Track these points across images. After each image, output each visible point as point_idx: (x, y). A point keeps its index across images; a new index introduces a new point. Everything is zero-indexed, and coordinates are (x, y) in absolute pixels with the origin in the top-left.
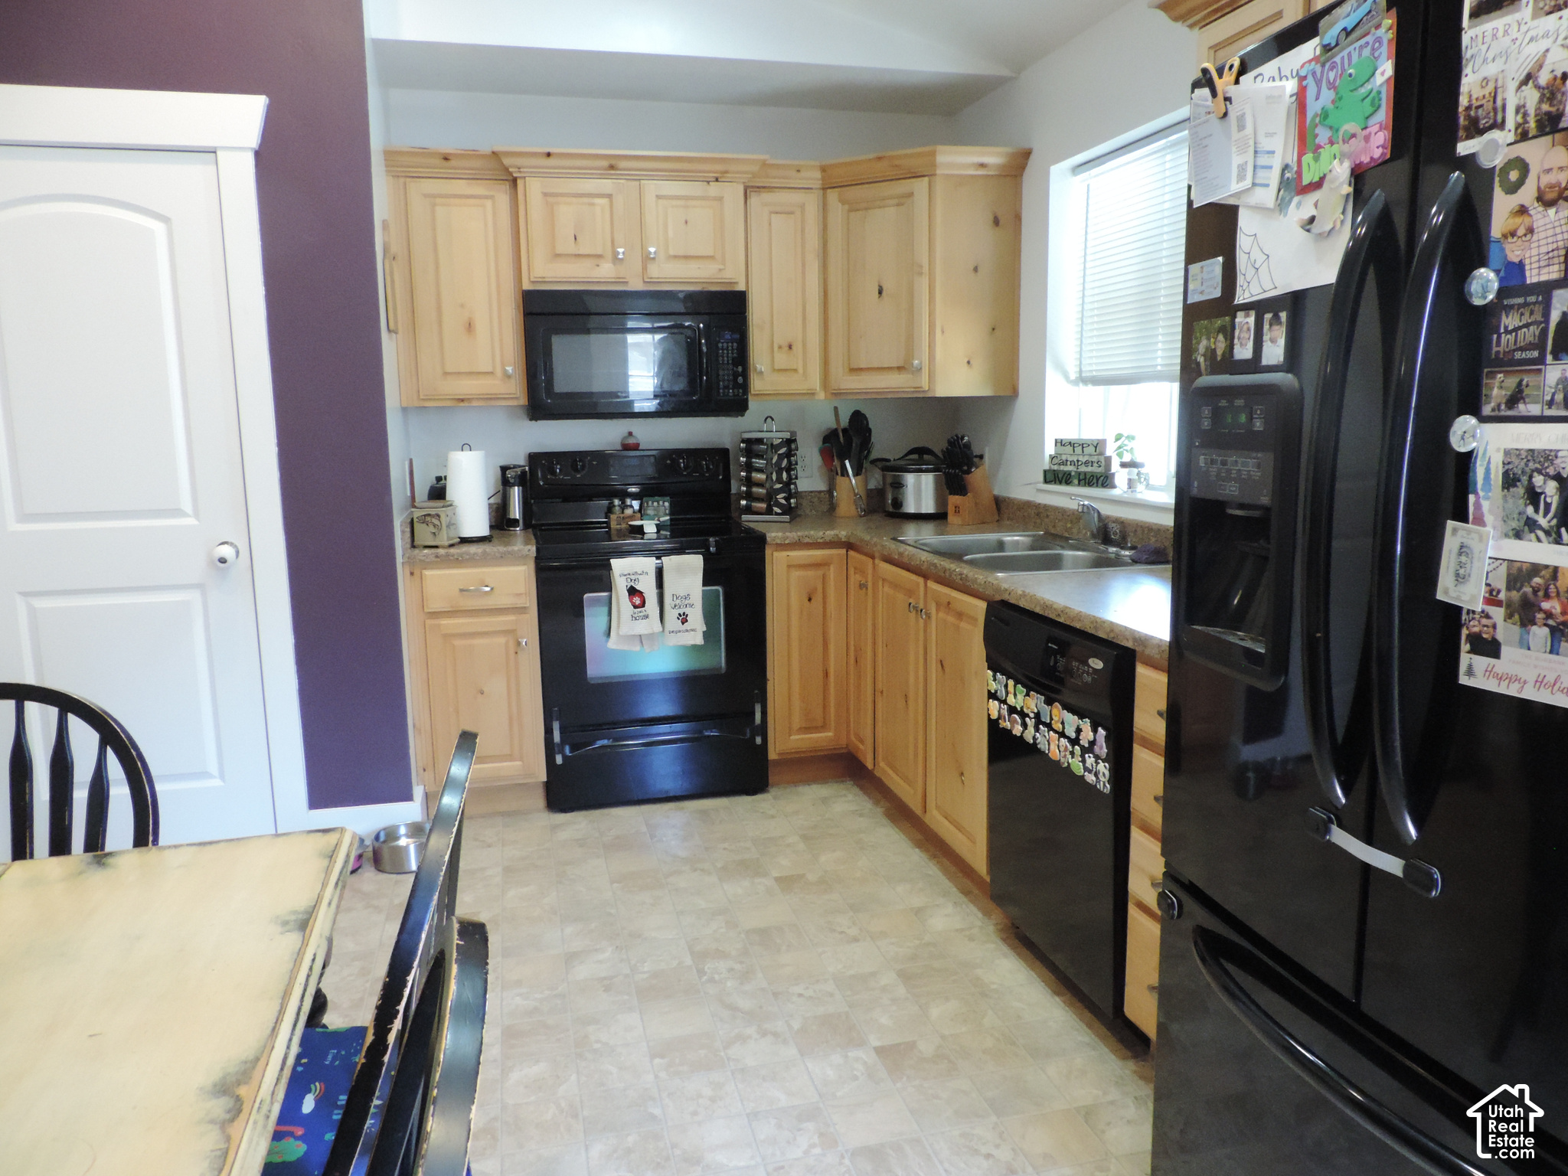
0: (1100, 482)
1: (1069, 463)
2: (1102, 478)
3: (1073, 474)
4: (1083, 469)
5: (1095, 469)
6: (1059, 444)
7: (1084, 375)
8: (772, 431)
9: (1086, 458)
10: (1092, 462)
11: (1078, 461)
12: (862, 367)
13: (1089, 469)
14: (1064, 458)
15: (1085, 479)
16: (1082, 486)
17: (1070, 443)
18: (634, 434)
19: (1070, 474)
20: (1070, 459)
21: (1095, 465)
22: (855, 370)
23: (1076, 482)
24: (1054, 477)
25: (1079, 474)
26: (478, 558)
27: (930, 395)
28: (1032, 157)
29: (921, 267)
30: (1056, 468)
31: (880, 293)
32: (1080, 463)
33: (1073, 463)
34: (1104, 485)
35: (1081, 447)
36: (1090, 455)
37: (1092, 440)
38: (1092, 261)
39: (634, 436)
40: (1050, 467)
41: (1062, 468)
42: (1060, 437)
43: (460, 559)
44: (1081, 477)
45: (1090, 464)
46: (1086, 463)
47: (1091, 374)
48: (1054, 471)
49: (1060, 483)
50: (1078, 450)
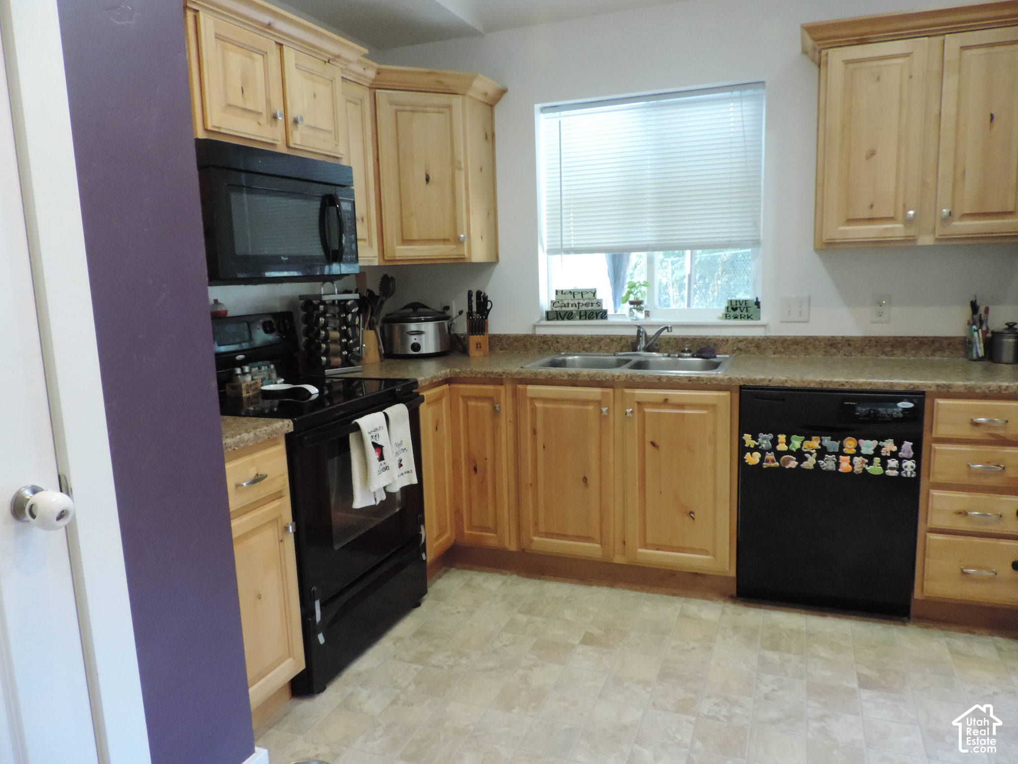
0: (599, 316)
1: (570, 305)
2: (601, 313)
3: (574, 312)
4: (584, 308)
5: (595, 307)
6: (560, 294)
7: (564, 247)
8: (335, 294)
9: (586, 301)
10: (592, 304)
11: (579, 303)
12: (414, 239)
13: (590, 308)
14: (565, 302)
15: (586, 315)
16: (583, 320)
17: (570, 292)
18: (219, 301)
19: (572, 313)
20: (571, 302)
21: (595, 305)
22: (406, 241)
23: (578, 317)
24: (554, 315)
25: (580, 312)
26: (251, 444)
27: (468, 261)
28: (506, 94)
29: (460, 163)
30: (558, 309)
31: (427, 179)
32: (580, 305)
33: (574, 305)
34: (602, 318)
35: (580, 294)
36: (589, 299)
37: (591, 289)
38: (565, 172)
39: (220, 304)
40: (552, 309)
41: (564, 309)
42: (560, 288)
43: (237, 448)
44: (582, 314)
45: (590, 305)
46: (587, 305)
47: (570, 247)
48: (556, 311)
49: (563, 319)
50: (578, 296)
